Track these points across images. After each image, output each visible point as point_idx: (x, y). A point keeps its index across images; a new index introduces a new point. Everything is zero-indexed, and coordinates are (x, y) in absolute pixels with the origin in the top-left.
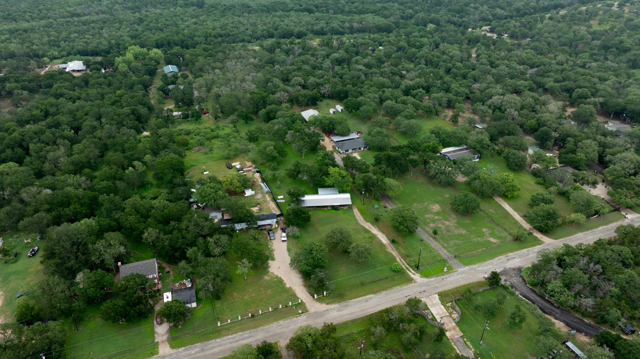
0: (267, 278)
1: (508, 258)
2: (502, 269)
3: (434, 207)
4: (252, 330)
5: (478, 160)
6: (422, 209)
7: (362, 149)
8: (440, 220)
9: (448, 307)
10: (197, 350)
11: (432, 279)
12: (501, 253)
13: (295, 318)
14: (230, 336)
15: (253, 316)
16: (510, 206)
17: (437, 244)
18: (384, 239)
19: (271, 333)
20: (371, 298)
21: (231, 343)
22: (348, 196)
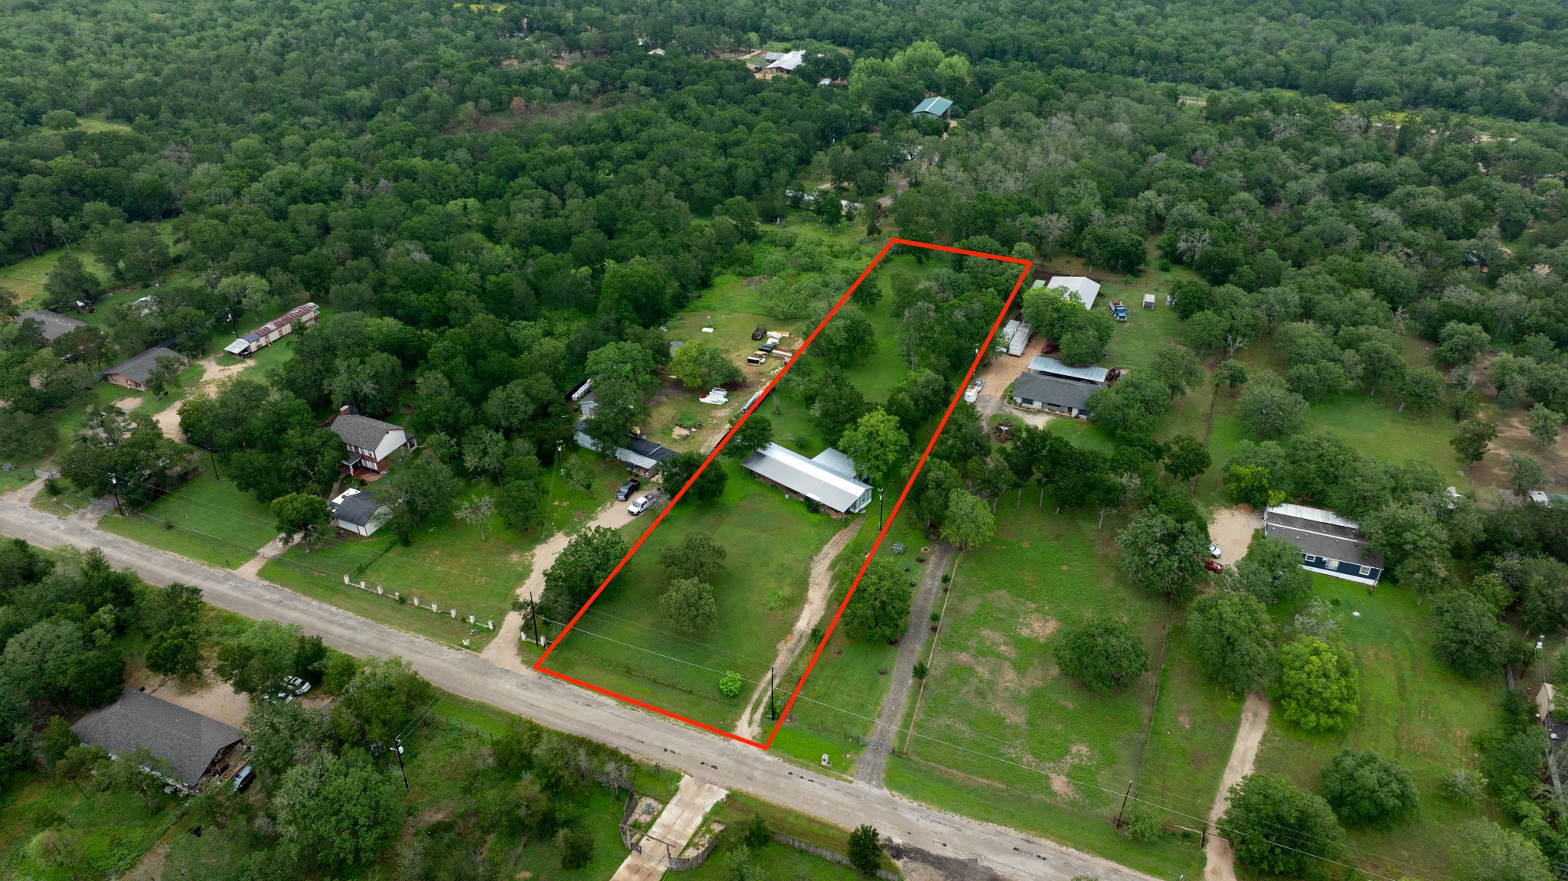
0: (515, 557)
1: (1024, 846)
2: (962, 856)
3: (1036, 625)
4: (369, 621)
5: (1371, 582)
6: (1000, 610)
7: (1075, 412)
8: (1006, 659)
9: (709, 831)
10: (276, 597)
11: (768, 758)
12: (1023, 825)
13: (445, 648)
14: (334, 609)
15: (402, 600)
16: (1262, 743)
17: (904, 699)
18: (808, 618)
19: (382, 645)
20: (601, 705)
21: (321, 618)
22: (858, 490)
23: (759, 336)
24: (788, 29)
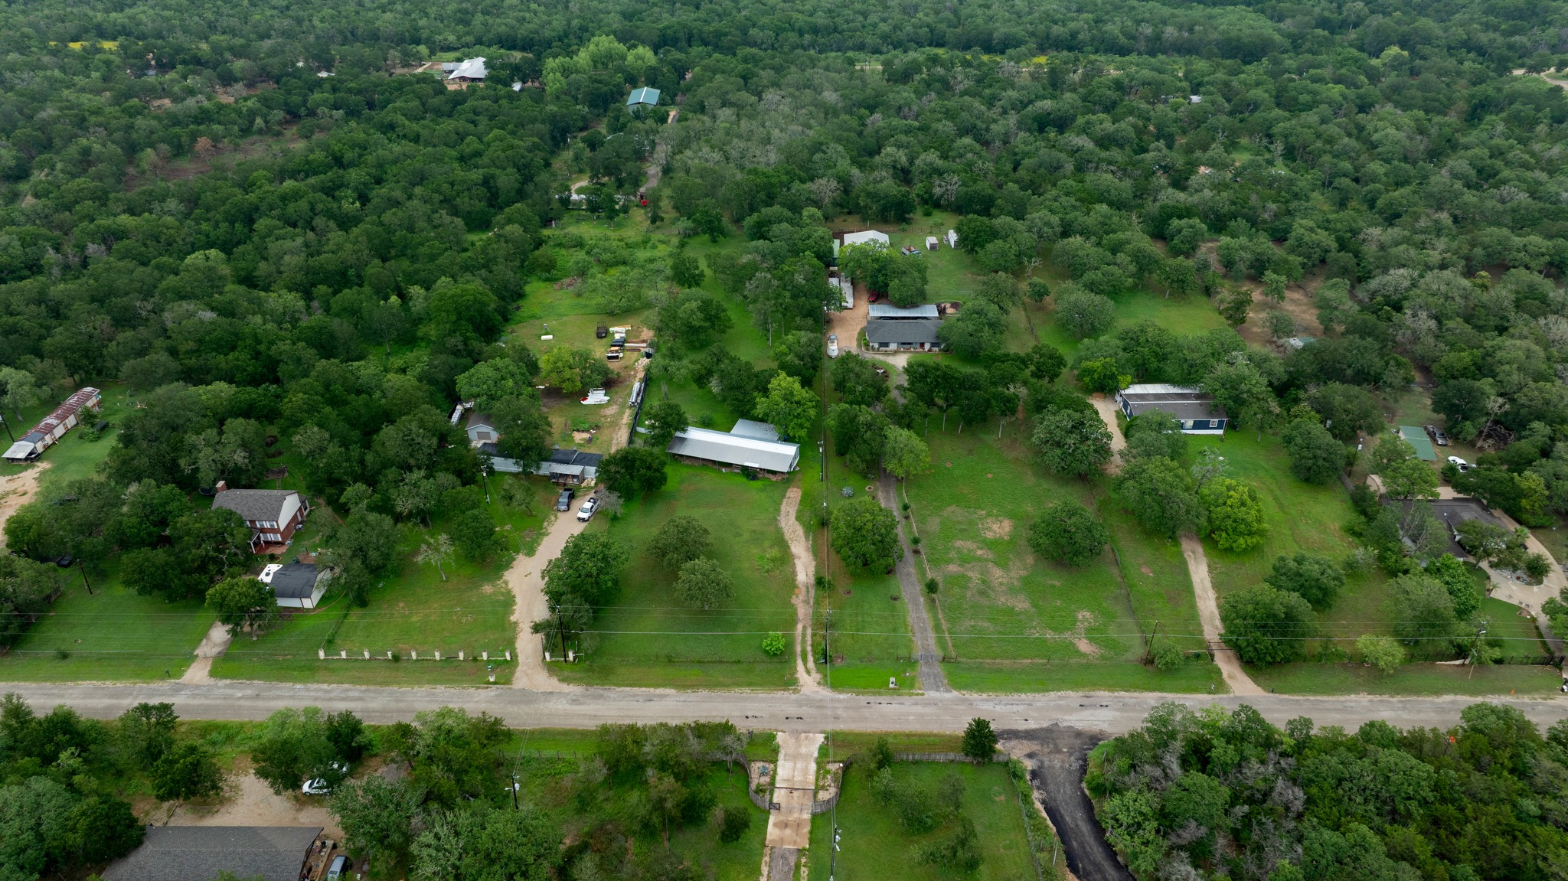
0: (487, 589)
1: (1085, 701)
2: (1045, 724)
3: (995, 527)
4: (372, 687)
5: (1220, 432)
6: (959, 522)
7: (927, 346)
8: (987, 560)
9: (828, 772)
10: (249, 692)
11: (842, 696)
12: (1076, 686)
13: (472, 690)
14: (325, 686)
15: (396, 658)
16: (1210, 572)
17: (925, 615)
18: (804, 569)
19: (402, 705)
20: (662, 697)
21: (316, 699)
22: (790, 450)
23: (602, 334)
24: (452, 38)
